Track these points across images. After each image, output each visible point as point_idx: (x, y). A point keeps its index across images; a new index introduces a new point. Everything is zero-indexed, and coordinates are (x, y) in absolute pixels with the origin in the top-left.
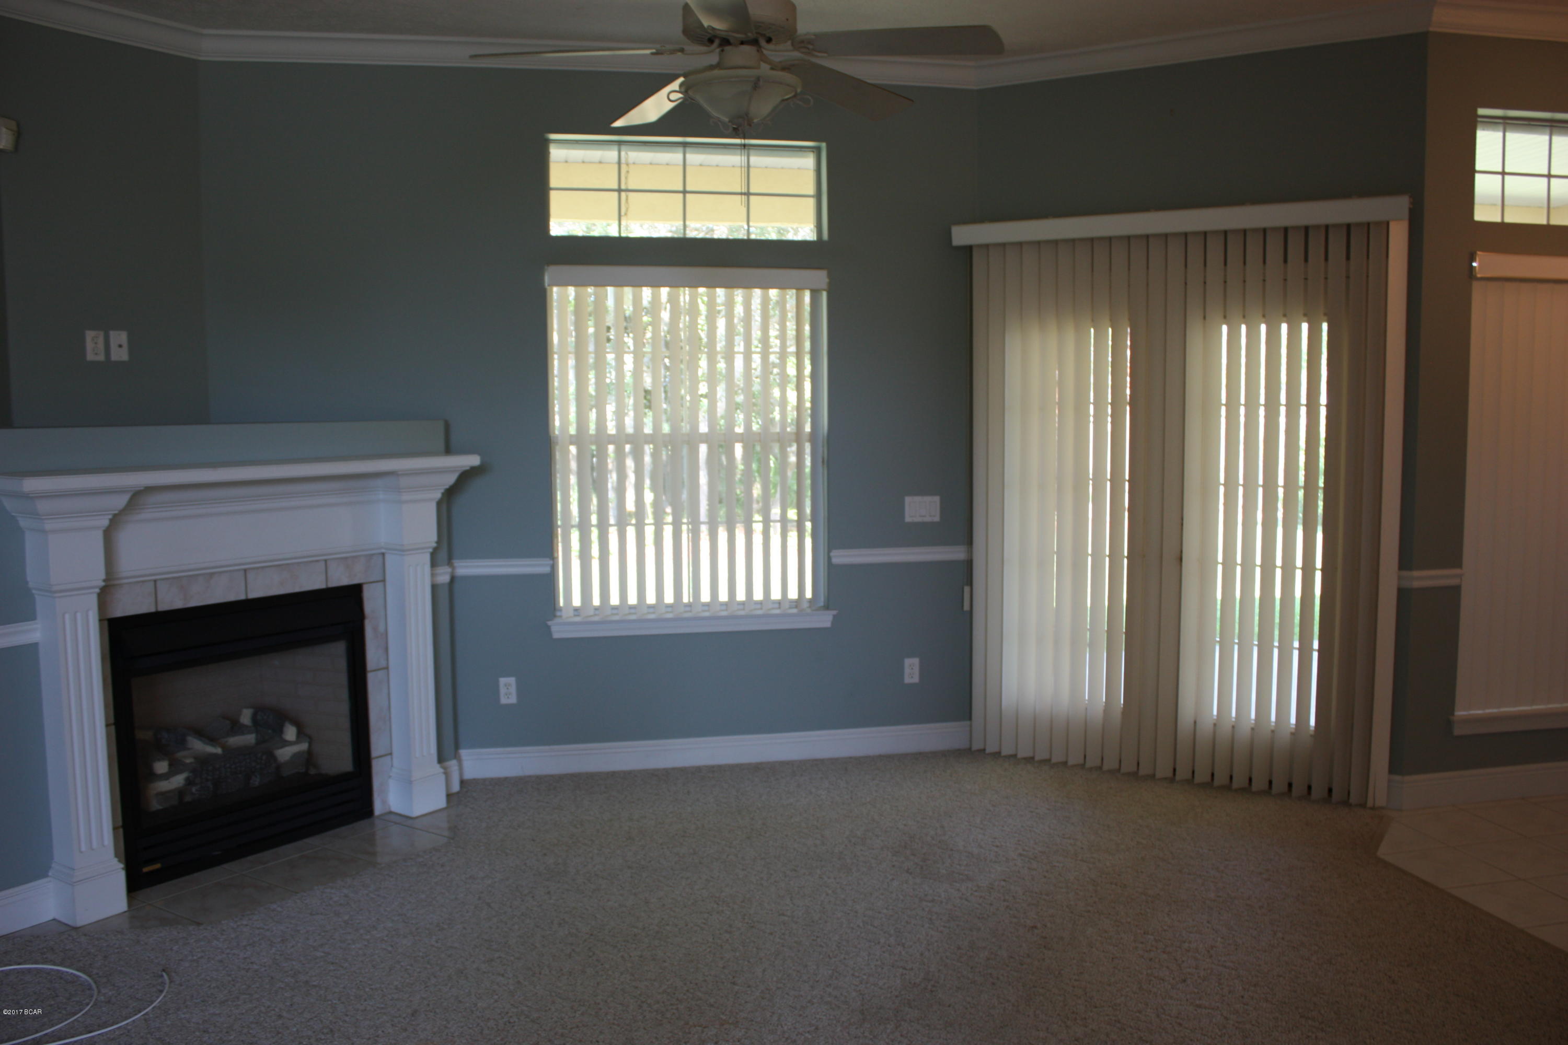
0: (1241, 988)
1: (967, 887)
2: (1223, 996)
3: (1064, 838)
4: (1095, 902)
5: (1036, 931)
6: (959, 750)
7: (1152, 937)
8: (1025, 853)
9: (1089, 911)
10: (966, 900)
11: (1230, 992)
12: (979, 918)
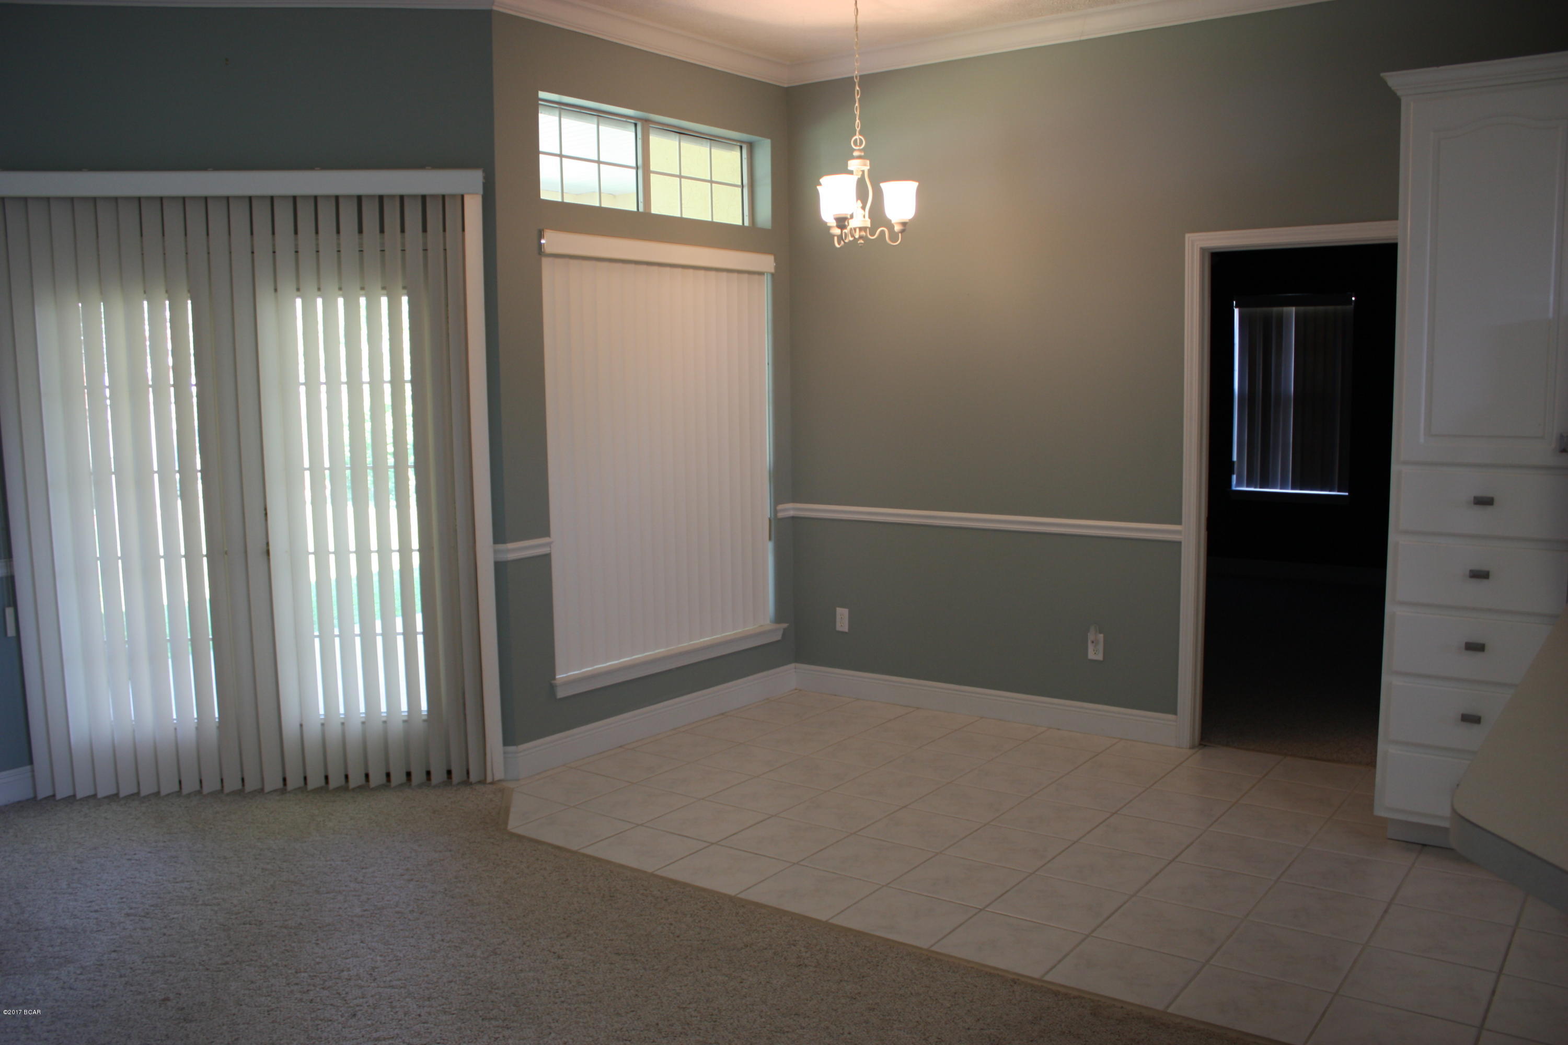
0: (415, 1006)
1: (69, 972)
2: (400, 1020)
3: (177, 882)
4: (231, 951)
5: (169, 1003)
6: (19, 802)
7: (306, 975)
8: (132, 911)
9: (227, 963)
10: (71, 989)
11: (405, 1014)
12: (93, 1007)
